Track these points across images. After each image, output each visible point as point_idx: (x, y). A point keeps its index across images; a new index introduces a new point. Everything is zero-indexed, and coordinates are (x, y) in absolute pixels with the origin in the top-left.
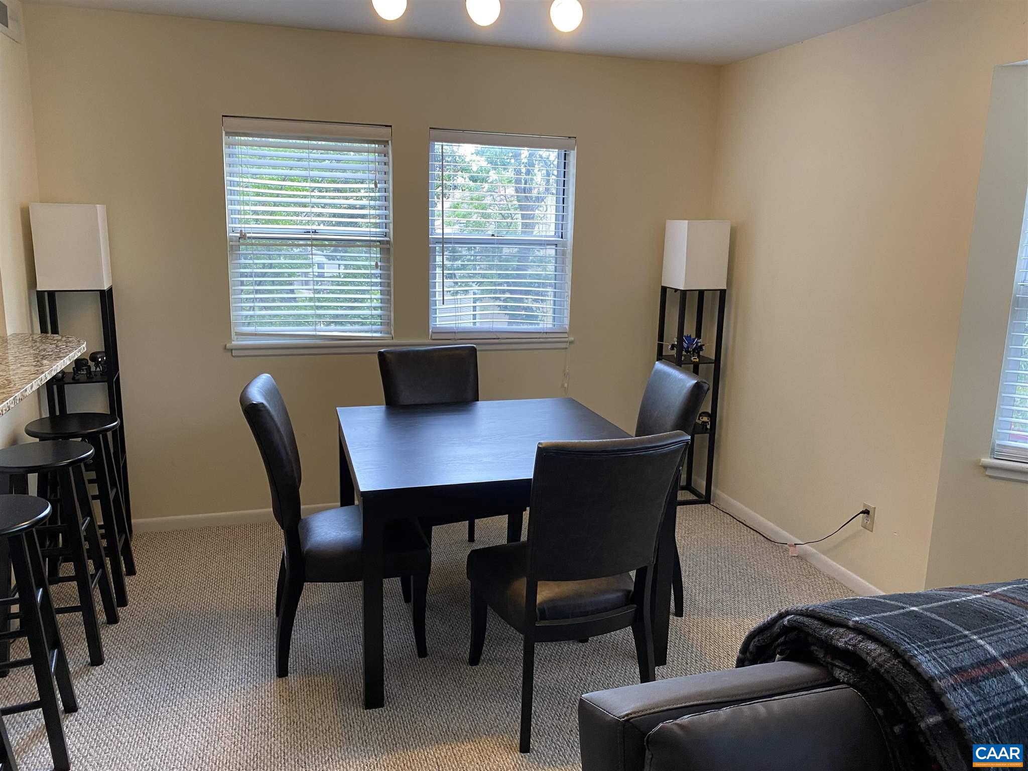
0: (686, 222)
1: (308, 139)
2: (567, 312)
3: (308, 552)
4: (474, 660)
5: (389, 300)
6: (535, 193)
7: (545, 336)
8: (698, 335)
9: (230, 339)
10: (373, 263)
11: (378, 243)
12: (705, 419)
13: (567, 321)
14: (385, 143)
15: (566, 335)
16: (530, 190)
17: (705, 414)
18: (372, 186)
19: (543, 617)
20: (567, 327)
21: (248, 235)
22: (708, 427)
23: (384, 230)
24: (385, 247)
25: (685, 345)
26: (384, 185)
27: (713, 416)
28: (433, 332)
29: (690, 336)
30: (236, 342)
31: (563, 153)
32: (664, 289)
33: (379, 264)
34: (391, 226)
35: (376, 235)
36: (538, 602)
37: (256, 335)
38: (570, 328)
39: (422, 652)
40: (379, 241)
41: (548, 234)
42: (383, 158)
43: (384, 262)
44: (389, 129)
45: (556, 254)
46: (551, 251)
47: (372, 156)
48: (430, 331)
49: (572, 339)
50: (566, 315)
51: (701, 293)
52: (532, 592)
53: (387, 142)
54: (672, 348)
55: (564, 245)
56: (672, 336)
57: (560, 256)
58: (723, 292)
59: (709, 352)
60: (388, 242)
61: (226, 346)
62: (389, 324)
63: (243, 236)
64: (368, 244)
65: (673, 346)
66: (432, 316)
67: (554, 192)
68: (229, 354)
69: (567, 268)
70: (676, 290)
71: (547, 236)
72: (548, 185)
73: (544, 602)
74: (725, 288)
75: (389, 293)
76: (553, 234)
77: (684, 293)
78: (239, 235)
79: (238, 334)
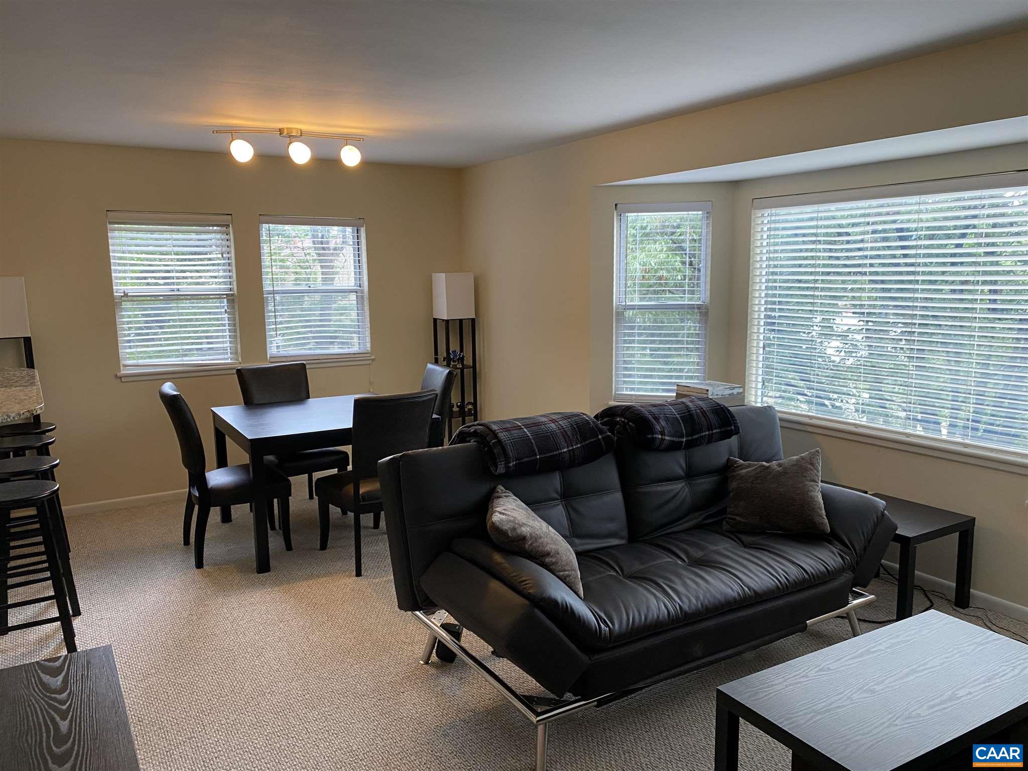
0: (444, 274)
1: (171, 225)
2: (368, 339)
3: (211, 488)
4: (323, 547)
5: (235, 336)
6: (332, 245)
7: (353, 356)
8: (462, 350)
9: (120, 371)
10: (223, 310)
11: (225, 296)
12: (470, 407)
13: (369, 345)
14: (227, 226)
15: (369, 355)
16: (328, 243)
17: (469, 403)
18: (220, 256)
19: (364, 500)
20: (369, 349)
21: (129, 294)
22: (473, 412)
23: (229, 286)
24: (231, 299)
25: (452, 357)
26: (228, 255)
27: (475, 404)
28: (270, 357)
29: (455, 351)
30: (124, 372)
31: (356, 228)
32: (435, 320)
33: (228, 310)
34: (235, 283)
35: (224, 290)
36: (361, 492)
37: (138, 366)
38: (371, 349)
39: (289, 547)
40: (226, 294)
41: (350, 285)
42: (224, 236)
43: (231, 309)
44: (229, 217)
45: (357, 298)
46: (353, 297)
47: (218, 236)
48: (268, 356)
49: (373, 357)
50: (367, 341)
51: (461, 321)
52: (357, 490)
53: (229, 225)
54: (444, 360)
55: (362, 292)
56: (443, 352)
57: (360, 299)
58: (473, 320)
59: (468, 361)
60: (232, 295)
61: (116, 375)
62: (236, 353)
63: (126, 295)
64: (219, 297)
65: (444, 358)
66: (268, 345)
67: (351, 243)
68: (119, 380)
69: (365, 308)
70: (443, 320)
71: (349, 286)
72: (345, 238)
73: (363, 493)
74: (474, 317)
75: (235, 331)
76: (354, 284)
77: (447, 321)
78: (123, 294)
79: (125, 366)
